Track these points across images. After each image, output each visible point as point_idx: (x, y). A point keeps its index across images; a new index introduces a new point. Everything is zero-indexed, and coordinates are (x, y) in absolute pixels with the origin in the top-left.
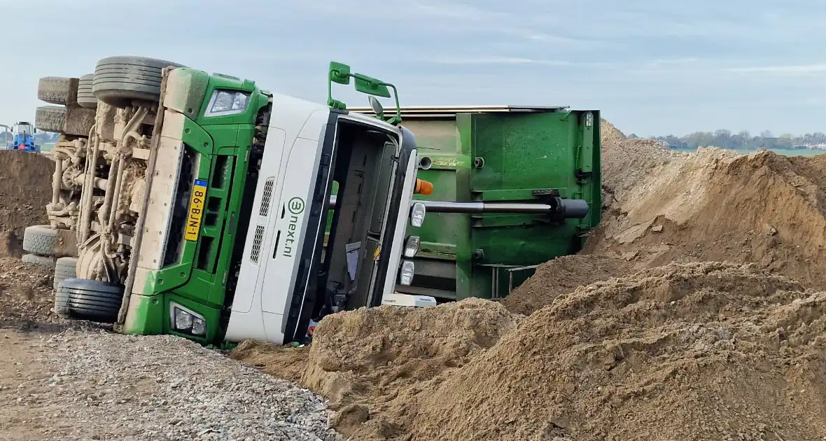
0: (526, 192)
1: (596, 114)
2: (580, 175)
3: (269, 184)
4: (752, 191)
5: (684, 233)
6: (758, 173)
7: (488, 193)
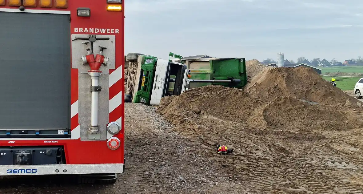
0: (226, 78)
1: (244, 59)
2: (240, 74)
3: (157, 76)
4: (274, 76)
5: (260, 86)
6: (276, 72)
7: (216, 78)
